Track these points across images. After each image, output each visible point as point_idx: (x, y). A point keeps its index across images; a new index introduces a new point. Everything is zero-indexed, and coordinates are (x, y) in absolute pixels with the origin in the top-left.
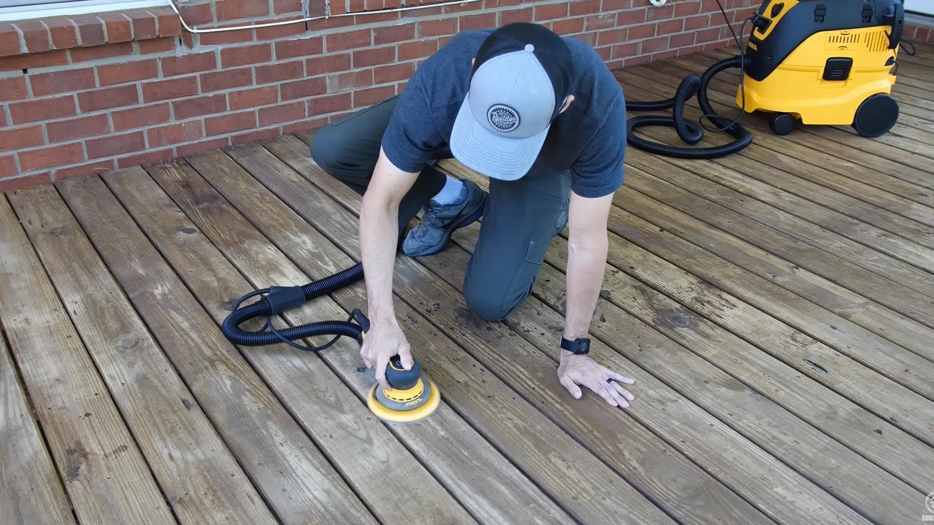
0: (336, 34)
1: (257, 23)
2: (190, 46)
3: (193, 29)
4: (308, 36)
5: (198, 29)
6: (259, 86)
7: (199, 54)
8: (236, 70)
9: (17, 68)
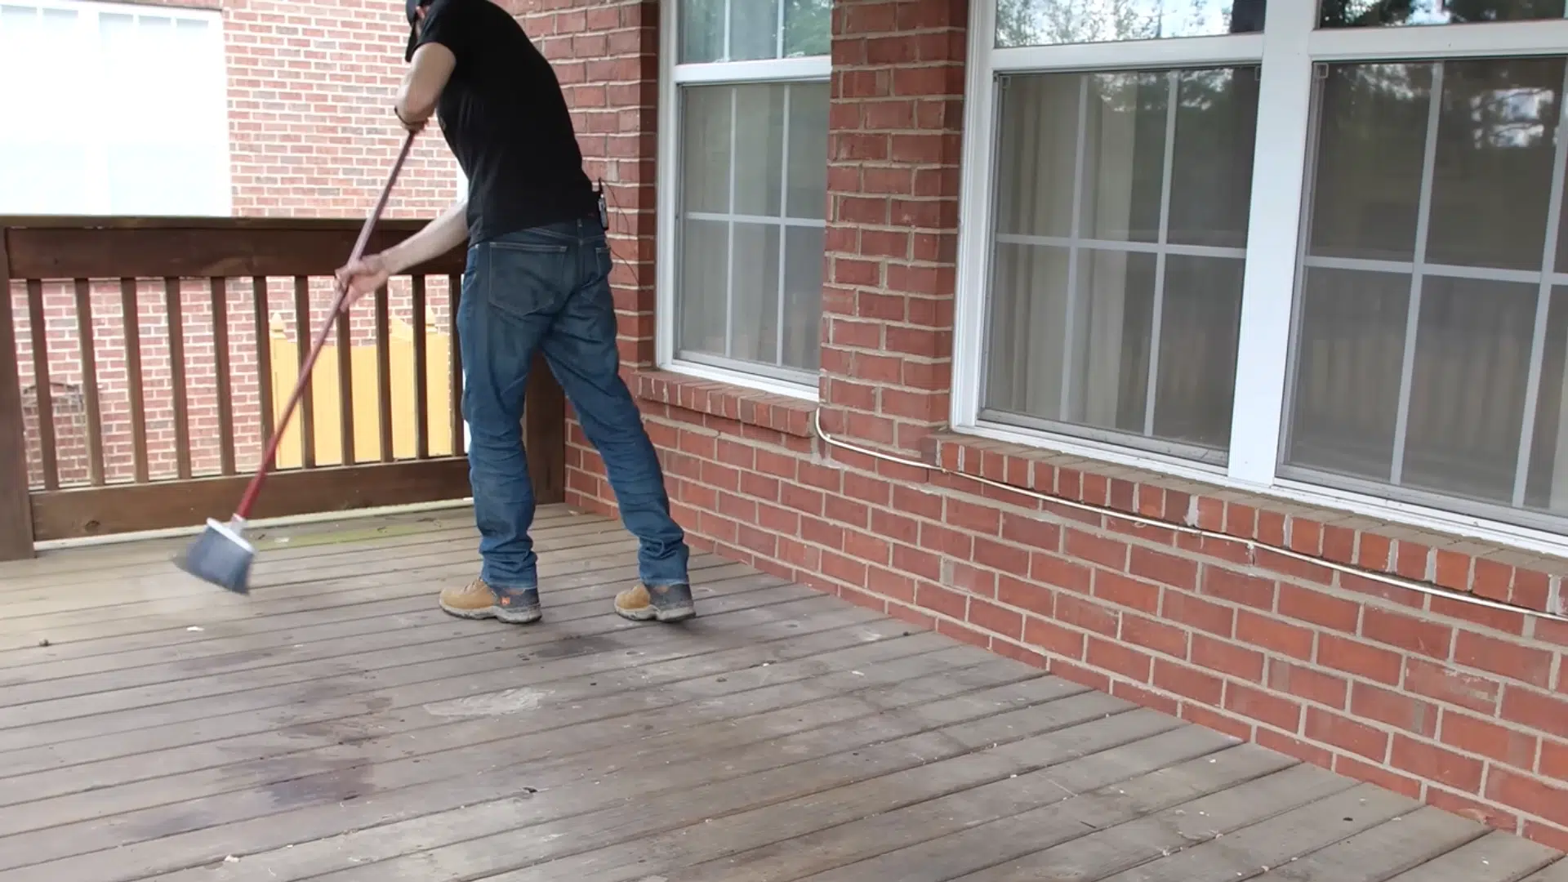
0: (959, 501)
1: (881, 451)
2: (823, 456)
3: (825, 435)
4: (928, 490)
5: (832, 438)
6: (873, 534)
7: (827, 468)
8: (854, 503)
9: (714, 428)
